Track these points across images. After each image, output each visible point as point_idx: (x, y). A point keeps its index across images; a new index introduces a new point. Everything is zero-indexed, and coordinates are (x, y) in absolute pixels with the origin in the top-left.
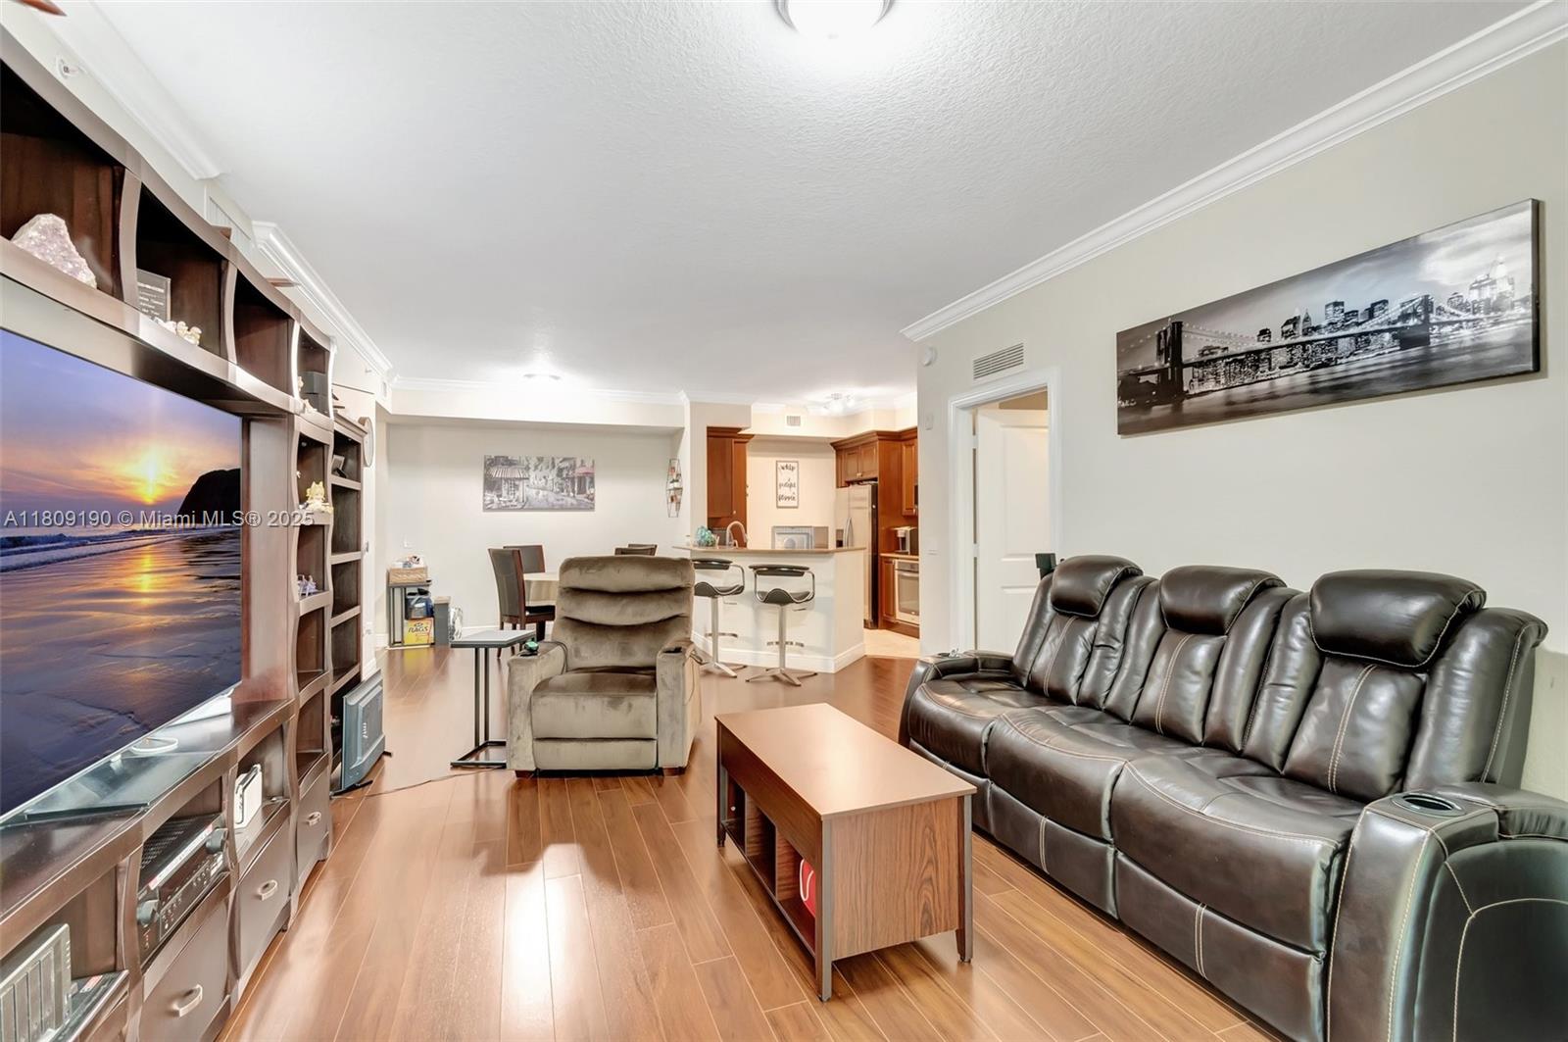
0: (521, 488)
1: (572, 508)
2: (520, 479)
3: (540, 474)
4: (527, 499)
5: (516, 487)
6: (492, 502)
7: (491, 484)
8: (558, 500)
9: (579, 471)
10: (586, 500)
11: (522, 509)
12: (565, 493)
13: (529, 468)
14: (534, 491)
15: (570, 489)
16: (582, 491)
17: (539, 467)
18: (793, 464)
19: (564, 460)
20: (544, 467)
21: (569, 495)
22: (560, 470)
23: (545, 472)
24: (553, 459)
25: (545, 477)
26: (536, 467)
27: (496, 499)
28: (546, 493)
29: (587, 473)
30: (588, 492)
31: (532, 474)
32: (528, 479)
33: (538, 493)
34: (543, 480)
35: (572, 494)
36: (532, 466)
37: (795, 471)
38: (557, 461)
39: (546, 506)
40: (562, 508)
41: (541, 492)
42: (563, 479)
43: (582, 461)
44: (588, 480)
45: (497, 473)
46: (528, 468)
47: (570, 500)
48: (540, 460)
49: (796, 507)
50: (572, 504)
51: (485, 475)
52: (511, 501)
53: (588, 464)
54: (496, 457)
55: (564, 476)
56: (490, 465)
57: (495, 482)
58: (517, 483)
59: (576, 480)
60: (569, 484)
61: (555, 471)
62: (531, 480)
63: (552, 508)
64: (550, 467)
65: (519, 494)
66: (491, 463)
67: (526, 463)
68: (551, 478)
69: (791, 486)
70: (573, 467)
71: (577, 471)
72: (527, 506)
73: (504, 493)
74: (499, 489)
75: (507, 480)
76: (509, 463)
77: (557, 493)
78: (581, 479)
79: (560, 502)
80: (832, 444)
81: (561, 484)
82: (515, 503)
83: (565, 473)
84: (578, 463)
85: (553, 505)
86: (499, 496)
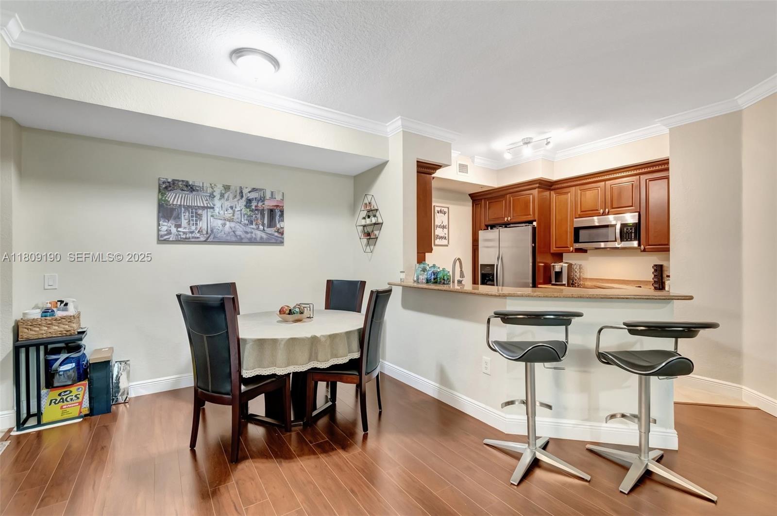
0: (204, 218)
1: (262, 242)
2: (204, 208)
3: (227, 204)
4: (212, 231)
5: (199, 217)
6: (169, 233)
7: (166, 212)
8: (247, 233)
9: (269, 204)
10: (276, 234)
11: (206, 242)
12: (254, 226)
13: (215, 197)
14: (220, 222)
15: (260, 222)
16: (272, 224)
17: (226, 196)
18: (446, 210)
19: (254, 190)
20: (231, 196)
21: (258, 229)
22: (249, 201)
23: (233, 203)
24: (241, 188)
25: (232, 208)
26: (222, 196)
27: (174, 230)
28: (233, 224)
29: (277, 206)
30: (278, 226)
31: (217, 203)
32: (213, 208)
33: (224, 225)
34: (230, 211)
35: (261, 227)
36: (217, 194)
37: (447, 214)
38: (245, 191)
39: (234, 239)
40: (252, 242)
41: (228, 223)
42: (252, 211)
43: (272, 193)
44: (278, 214)
45: (174, 199)
46: (212, 196)
47: (259, 234)
48: (227, 188)
49: (447, 246)
50: (261, 238)
51: (159, 201)
52: (192, 232)
53: (278, 197)
54: (173, 180)
55: (254, 207)
56: (166, 188)
57: (172, 210)
58: (200, 212)
59: (266, 213)
60: (259, 216)
61: (243, 202)
62: (217, 210)
63: (240, 241)
64: (238, 197)
65: (202, 224)
66: (166, 187)
67: (210, 190)
68: (238, 209)
69: (444, 227)
70: (262, 199)
71: (266, 203)
72: (211, 238)
73: (184, 222)
74: (178, 217)
75: (187, 208)
76: (190, 188)
77: (245, 225)
78: (272, 212)
79: (249, 236)
80: (470, 195)
81: (250, 216)
82: (198, 235)
83: (254, 204)
84: (268, 195)
85: (242, 239)
86: (178, 226)
